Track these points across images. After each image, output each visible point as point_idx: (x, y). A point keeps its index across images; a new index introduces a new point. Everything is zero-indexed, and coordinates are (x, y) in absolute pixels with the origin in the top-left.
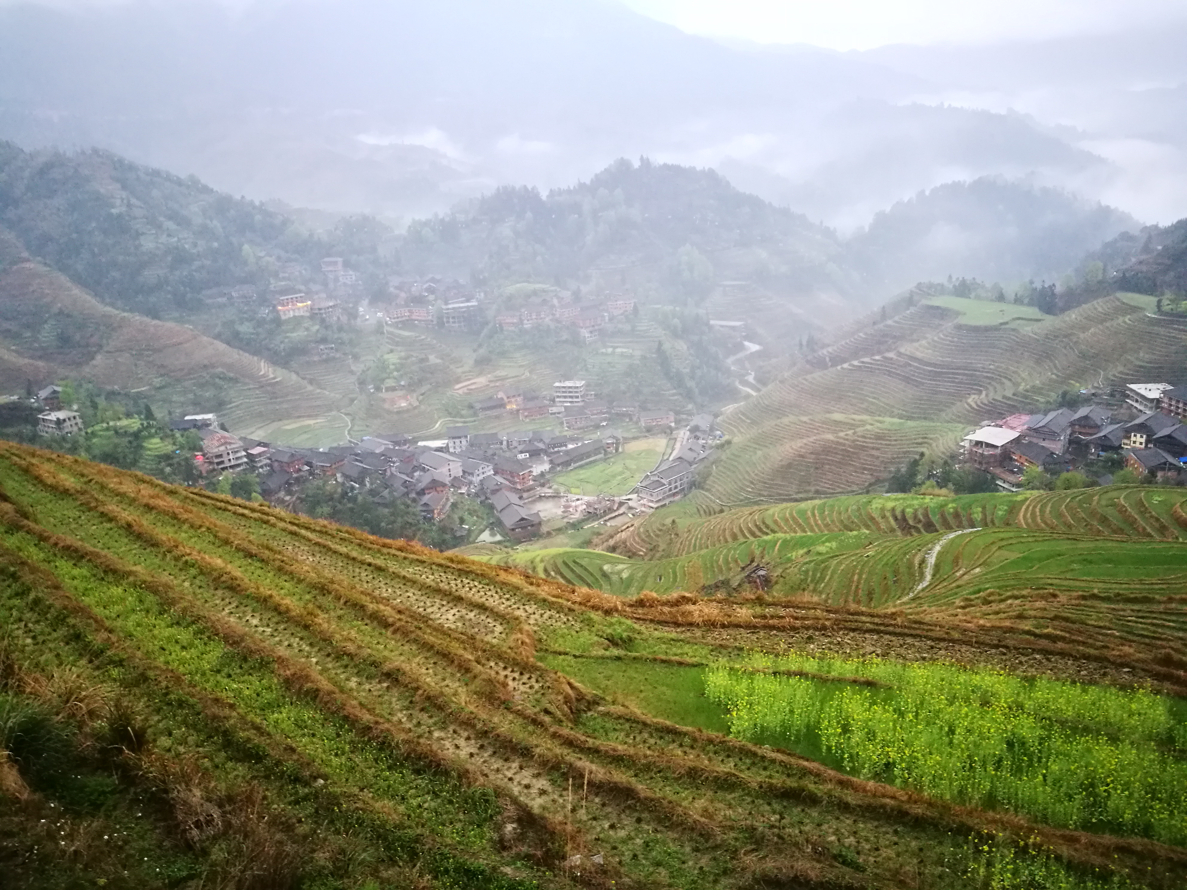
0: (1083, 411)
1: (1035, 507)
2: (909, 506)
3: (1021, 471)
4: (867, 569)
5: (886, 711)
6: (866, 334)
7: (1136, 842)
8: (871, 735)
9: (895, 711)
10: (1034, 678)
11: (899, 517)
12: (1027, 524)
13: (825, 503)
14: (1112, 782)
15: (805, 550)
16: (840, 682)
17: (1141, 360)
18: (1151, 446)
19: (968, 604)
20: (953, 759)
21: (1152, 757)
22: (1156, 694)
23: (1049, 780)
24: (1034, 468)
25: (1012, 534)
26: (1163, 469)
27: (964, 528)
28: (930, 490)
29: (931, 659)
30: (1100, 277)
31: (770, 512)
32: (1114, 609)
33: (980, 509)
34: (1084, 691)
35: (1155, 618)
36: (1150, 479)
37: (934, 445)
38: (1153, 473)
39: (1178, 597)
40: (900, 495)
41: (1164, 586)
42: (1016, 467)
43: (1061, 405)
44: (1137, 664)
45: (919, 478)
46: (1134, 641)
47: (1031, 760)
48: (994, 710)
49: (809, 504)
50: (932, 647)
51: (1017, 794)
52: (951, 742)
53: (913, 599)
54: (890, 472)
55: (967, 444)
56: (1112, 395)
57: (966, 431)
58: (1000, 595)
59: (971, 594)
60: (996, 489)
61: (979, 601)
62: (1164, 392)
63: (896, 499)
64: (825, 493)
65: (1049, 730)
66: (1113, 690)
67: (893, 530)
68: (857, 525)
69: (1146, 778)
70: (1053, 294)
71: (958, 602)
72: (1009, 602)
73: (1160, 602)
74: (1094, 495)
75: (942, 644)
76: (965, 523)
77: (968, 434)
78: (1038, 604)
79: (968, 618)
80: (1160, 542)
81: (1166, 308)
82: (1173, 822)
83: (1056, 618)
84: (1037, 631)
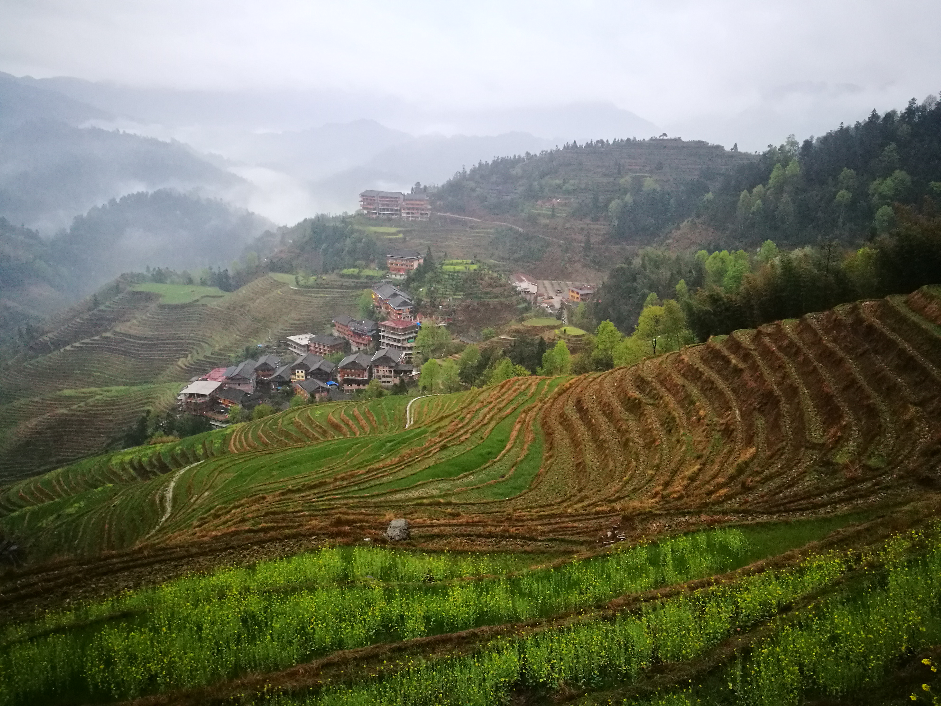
0: (262, 360)
1: (240, 436)
2: (145, 455)
3: (226, 411)
4: (115, 517)
5: (142, 633)
6: (82, 319)
7: (334, 656)
8: (132, 659)
9: (150, 630)
10: (254, 564)
11: (137, 465)
12: (237, 449)
13: (68, 471)
14: (315, 620)
15: (55, 516)
16: (99, 623)
17: (294, 320)
18: (309, 377)
19: (203, 522)
20: (204, 650)
21: (336, 593)
22: (332, 549)
23: (275, 636)
24: (235, 406)
25: (226, 460)
26: (319, 392)
27: (192, 463)
28: (159, 439)
29: (176, 576)
30: (257, 263)
31: (15, 489)
32: (303, 497)
33: (201, 446)
34: (289, 562)
35: (329, 495)
36: (312, 400)
37: (157, 402)
38: (313, 396)
39: (340, 476)
40: (137, 448)
41: (331, 472)
42: (223, 408)
43: (246, 358)
44: (319, 532)
45: (149, 431)
46: (318, 515)
47: (260, 627)
48: (229, 599)
49: (54, 473)
50: (176, 566)
51: (254, 657)
52: (200, 637)
53: (159, 531)
54: (124, 431)
55: (182, 397)
56: (279, 346)
57: (181, 387)
58: (225, 508)
59: (203, 514)
60: (210, 427)
61: (211, 517)
62: (311, 340)
63: (130, 453)
64: (67, 461)
65: (269, 600)
66: (307, 555)
67: (133, 479)
68: (101, 482)
69: (334, 609)
70: (227, 277)
71: (195, 523)
72: (233, 511)
73: (330, 483)
74: (279, 418)
75: (184, 561)
76: (191, 459)
77: (182, 390)
78: (254, 508)
79: (204, 533)
80: (324, 441)
81: (302, 283)
82: (354, 632)
83: (267, 514)
84: (255, 528)
